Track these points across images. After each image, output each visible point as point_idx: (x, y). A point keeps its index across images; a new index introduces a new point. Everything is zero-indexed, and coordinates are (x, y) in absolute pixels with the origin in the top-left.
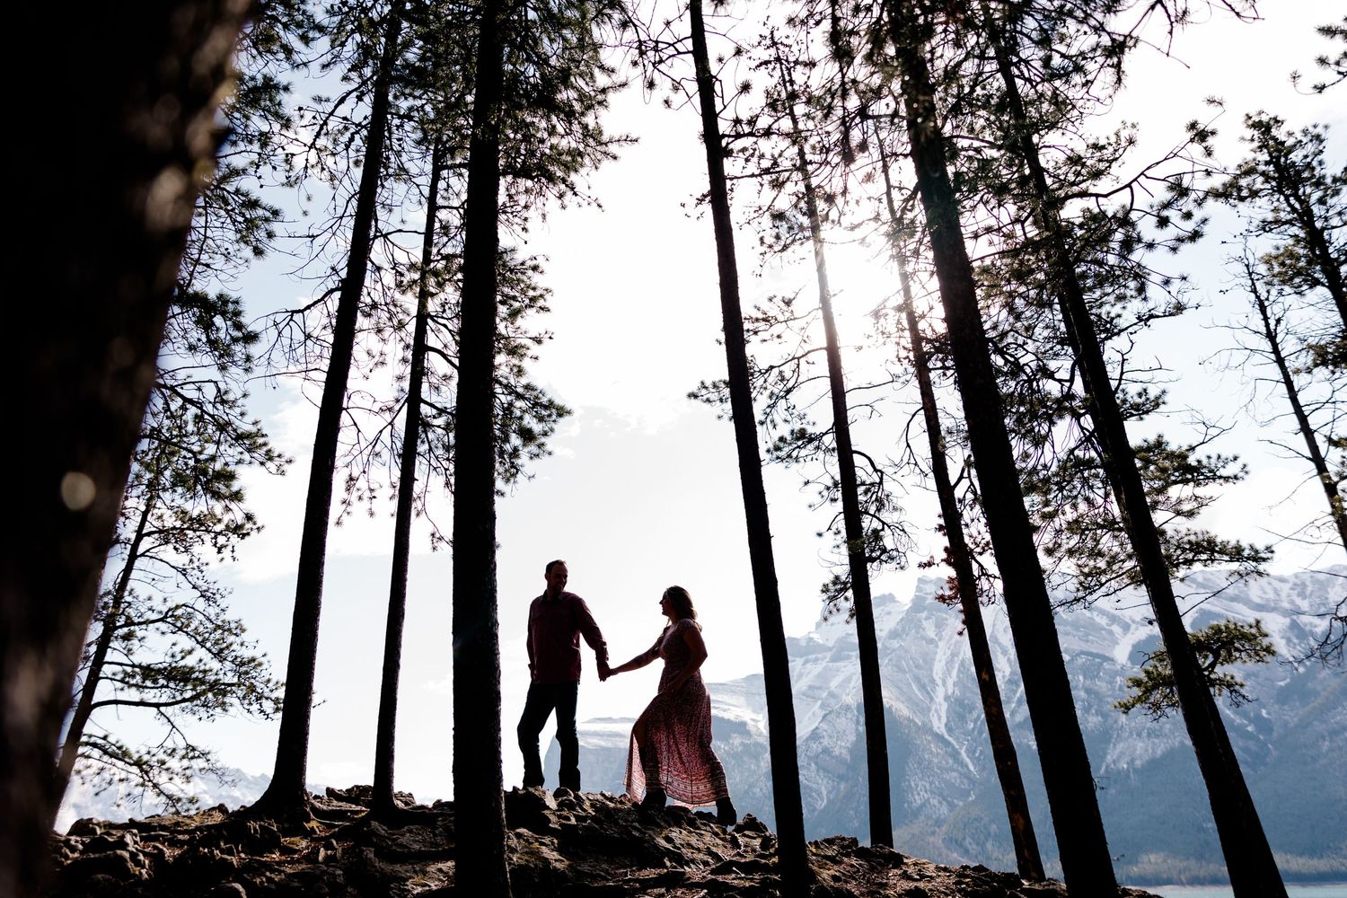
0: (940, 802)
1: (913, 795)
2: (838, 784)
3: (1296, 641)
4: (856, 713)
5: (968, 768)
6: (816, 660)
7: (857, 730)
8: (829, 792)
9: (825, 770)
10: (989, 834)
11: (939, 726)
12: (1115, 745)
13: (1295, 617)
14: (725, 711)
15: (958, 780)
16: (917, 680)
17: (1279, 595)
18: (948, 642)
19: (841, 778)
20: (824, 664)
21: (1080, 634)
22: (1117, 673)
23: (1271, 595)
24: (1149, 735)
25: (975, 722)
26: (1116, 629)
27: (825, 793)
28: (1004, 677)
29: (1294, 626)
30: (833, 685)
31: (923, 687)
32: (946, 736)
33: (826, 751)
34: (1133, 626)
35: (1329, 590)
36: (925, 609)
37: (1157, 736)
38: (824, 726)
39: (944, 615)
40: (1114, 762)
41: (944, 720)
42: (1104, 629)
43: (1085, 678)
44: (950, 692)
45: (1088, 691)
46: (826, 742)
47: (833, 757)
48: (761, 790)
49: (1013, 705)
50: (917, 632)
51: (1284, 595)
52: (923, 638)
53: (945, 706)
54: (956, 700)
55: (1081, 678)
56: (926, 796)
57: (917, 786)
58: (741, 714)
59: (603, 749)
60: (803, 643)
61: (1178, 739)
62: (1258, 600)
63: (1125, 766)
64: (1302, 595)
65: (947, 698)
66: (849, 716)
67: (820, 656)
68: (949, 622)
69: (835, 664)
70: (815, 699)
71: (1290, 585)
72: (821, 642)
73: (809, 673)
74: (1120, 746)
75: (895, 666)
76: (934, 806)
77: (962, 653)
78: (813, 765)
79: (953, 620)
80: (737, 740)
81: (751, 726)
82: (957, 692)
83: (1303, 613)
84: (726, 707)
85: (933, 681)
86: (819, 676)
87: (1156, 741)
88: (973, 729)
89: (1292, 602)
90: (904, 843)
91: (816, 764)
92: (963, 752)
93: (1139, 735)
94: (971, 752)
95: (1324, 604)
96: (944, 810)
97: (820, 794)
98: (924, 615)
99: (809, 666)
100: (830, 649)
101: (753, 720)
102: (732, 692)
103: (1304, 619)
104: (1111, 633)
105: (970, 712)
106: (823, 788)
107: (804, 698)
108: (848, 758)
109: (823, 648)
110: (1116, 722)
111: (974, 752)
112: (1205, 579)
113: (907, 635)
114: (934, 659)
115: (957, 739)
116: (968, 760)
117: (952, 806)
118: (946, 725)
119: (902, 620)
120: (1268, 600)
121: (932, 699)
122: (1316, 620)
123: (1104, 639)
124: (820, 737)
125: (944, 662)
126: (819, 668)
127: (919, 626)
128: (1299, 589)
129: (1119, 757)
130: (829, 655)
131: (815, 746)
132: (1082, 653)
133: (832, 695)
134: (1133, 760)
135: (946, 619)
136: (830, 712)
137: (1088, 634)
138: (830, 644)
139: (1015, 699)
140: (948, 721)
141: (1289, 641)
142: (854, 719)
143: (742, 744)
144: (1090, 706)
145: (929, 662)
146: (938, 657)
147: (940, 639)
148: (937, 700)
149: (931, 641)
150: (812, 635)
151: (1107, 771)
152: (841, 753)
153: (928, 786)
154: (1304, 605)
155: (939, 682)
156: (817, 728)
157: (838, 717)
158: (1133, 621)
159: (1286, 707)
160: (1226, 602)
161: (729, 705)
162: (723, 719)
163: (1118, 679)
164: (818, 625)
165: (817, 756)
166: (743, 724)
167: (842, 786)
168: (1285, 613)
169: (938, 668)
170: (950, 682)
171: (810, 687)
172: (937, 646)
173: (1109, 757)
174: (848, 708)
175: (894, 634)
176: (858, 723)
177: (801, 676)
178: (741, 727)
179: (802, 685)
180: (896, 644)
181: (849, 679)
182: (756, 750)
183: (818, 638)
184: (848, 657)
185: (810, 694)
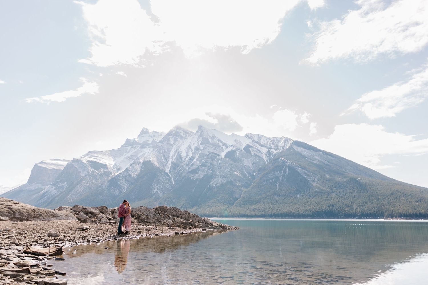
0: (161, 192)
1: (153, 190)
2: (131, 185)
3: (268, 156)
4: (142, 164)
5: (172, 183)
7: (141, 169)
8: (128, 188)
9: (128, 181)
10: (172, 202)
11: (167, 170)
12: (214, 179)
13: (270, 149)
15: (168, 187)
16: (164, 156)
17: (267, 143)
18: (177, 146)
19: (132, 184)
20: (138, 149)
21: (213, 147)
22: (220, 159)
23: (266, 143)
24: (223, 177)
25: (178, 170)
26: (224, 147)
27: (126, 188)
28: (189, 158)
29: (269, 151)
30: (139, 155)
31: (165, 158)
32: (169, 174)
33: (129, 175)
34: (229, 147)
35: (280, 143)
36: (172, 135)
37: (225, 178)
38: (130, 167)
39: (177, 138)
40: (212, 184)
41: (169, 169)
42: (221, 147)
43: (211, 160)
44: (173, 161)
45: (211, 164)
46: (130, 172)
47: (131, 177)
48: (105, 186)
49: (190, 166)
50: (168, 142)
51: (269, 143)
52: (169, 144)
53: (171, 165)
54: (174, 163)
55: (210, 160)
56: (157, 190)
57: (155, 187)
58: (106, 162)
59: (55, 169)
60: (132, 141)
61: (230, 179)
62: (262, 144)
63: (215, 185)
64: (273, 144)
65: (172, 162)
66: (140, 165)
67: (137, 146)
68: (178, 140)
69: (141, 149)
70: (132, 159)
71: (271, 140)
72: (138, 141)
73: (132, 151)
74: (215, 180)
75: (158, 151)
76: (159, 193)
77: (180, 150)
78: (124, 179)
79: (180, 139)
80: (102, 170)
81: (108, 166)
82: (175, 161)
83: (272, 148)
84: (101, 159)
85: (169, 157)
86: (135, 152)
87: (225, 179)
88: (177, 172)
89: (270, 145)
90: (146, 204)
91: (125, 179)
92: (172, 179)
93: (220, 177)
94: (174, 179)
95: (277, 147)
96: (162, 195)
97: (124, 188)
98: (171, 137)
99: (132, 149)
100: (141, 144)
101: (109, 164)
102: (104, 154)
103: (272, 150)
104: (222, 148)
105: (177, 167)
106: (126, 186)
107: (129, 158)
108: (136, 178)
109: (138, 143)
110: (216, 173)
111: (176, 179)
112: (251, 136)
113: (165, 142)
114: (171, 150)
115: (171, 175)
116: (173, 181)
117: (164, 193)
118: (169, 170)
119: (164, 137)
120: (264, 144)
121: (167, 162)
122: (274, 151)
123: (220, 150)
124: (128, 171)
125: (174, 152)
126: (136, 150)
127: (169, 140)
128: (273, 142)
129: (214, 183)
130: (140, 146)
131: (126, 173)
132: (212, 153)
133: (138, 159)
134: (217, 184)
135: (178, 139)
136: (134, 163)
137: (216, 148)
138: (141, 143)
139: (190, 165)
140: (170, 169)
141: (266, 155)
142: (141, 166)
143: (104, 171)
144: (210, 168)
145: (169, 151)
146: (172, 150)
147: (174, 145)
148: (169, 163)
149: (171, 145)
150: (135, 139)
151: (209, 186)
152: (134, 176)
153: (158, 187)
154: (273, 146)
155: (171, 157)
156: (128, 168)
157: (136, 165)
158: (229, 146)
159: (259, 173)
160: (254, 143)
161: (102, 158)
162: (99, 162)
163: (220, 161)
164: (139, 136)
165: (126, 177)
166: (106, 165)
167: (132, 186)
168: (268, 148)
169: (172, 153)
170: (174, 158)
171: (131, 155)
172: (173, 147)
173: (211, 182)
174: (140, 162)
175: (161, 142)
176: (142, 167)
177: (129, 151)
178: (105, 166)
179: (129, 154)
180: (160, 145)
181: (144, 154)
182: (108, 174)
183: (137, 140)
184: (146, 147)
185: (131, 158)
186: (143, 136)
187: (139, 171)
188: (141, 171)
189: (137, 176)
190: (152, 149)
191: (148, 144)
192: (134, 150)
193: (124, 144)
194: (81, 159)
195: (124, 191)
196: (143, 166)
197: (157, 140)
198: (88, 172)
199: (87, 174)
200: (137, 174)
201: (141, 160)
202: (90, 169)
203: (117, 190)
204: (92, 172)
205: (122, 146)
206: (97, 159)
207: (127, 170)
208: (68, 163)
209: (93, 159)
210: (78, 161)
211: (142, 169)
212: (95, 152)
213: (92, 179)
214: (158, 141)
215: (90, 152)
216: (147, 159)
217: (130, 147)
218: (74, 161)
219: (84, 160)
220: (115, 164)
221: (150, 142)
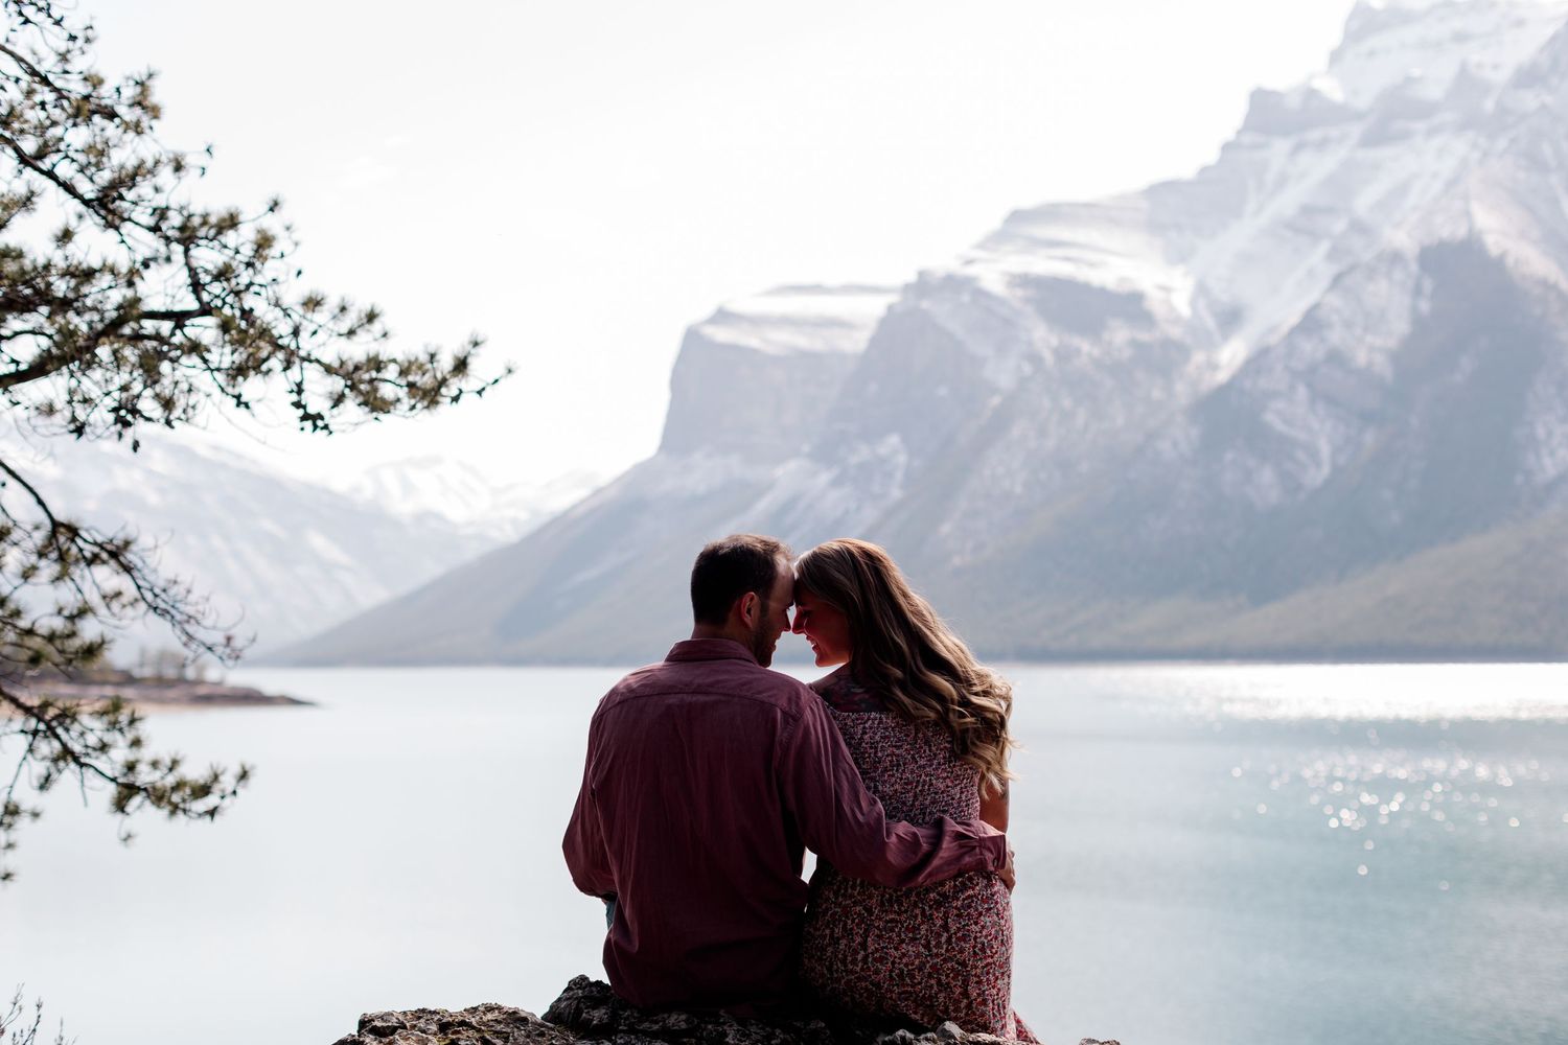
1: (1537, 453)
2: (1361, 431)
4: (1416, 270)
6: (1322, 145)
8: (1337, 450)
9: (1330, 400)
14: (1092, 265)
19: (1368, 417)
20: (1343, 151)
27: (1326, 452)
30: (1363, 203)
33: (1335, 358)
38: (1334, 300)
46: (1335, 337)
47: (1350, 371)
48: (1175, 445)
57: (1550, 434)
58: (1132, 274)
59: (805, 356)
60: (1293, 103)
66: (1398, 275)
67: (1334, 133)
69: (1370, 152)
70: (1317, 238)
72: (1338, 97)
73: (1303, 175)
75: (1522, 154)
78: (1302, 389)
80: (1120, 335)
81: (1155, 302)
84: (1099, 257)
86: (1330, 180)
91: (1310, 386)
97: (1314, 455)
99: (1304, 157)
100: (1359, 116)
101: (1160, 288)
102: (1112, 222)
106: (1322, 441)
107: (1290, 235)
108: (1388, 372)
109: (1339, 114)
119: (1554, 38)
124: (1323, 327)
126: (1330, 162)
130: (1356, 130)
131: (1309, 345)
133: (1359, 227)
136: (1352, 268)
138: (1363, 102)
142: (1410, 283)
143: (1134, 343)
150: (1318, 84)
152: (1369, 363)
156: (1317, 304)
157: (1368, 281)
161: (1105, 251)
162: (1089, 284)
164: (1336, 57)
165: (1311, 370)
166: (1138, 297)
167: (1369, 437)
171: (1307, 210)
174: (1396, 258)
175: (1528, 77)
176: (1417, 291)
177: (1282, 182)
178: (1131, 305)
179: (1287, 203)
180: (1530, 100)
181: (1402, 190)
182: (1164, 358)
183: (1332, 89)
184: (1405, 136)
185: (1304, 225)
186: (1371, 54)
187: (1400, 326)
188: (1418, 321)
189: (1395, 358)
190: (1460, 146)
191: (1426, 110)
192: (1317, 166)
193: (1239, 132)
194: (971, 271)
195: (1317, 476)
196: (1428, 285)
197: (1496, 67)
198: (1034, 358)
199: (1027, 369)
200: (1392, 343)
201: (1403, 238)
202: (1042, 336)
203: (1267, 475)
204: (1063, 355)
205: (1227, 147)
206: (1068, 259)
207: (1311, 323)
208: (890, 308)
209: (1043, 265)
210: (953, 284)
211: (1425, 306)
212: (1051, 213)
213: (1067, 403)
214: (1502, 76)
215: (1017, 217)
216: (1448, 229)
217: (1281, 147)
218: (924, 286)
219: (992, 276)
220: (1201, 290)
221: (1434, 92)
